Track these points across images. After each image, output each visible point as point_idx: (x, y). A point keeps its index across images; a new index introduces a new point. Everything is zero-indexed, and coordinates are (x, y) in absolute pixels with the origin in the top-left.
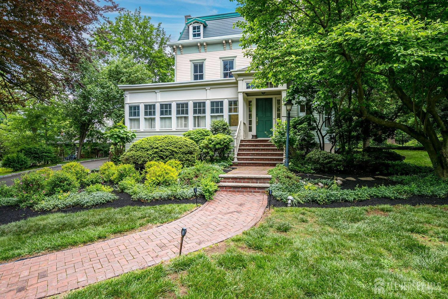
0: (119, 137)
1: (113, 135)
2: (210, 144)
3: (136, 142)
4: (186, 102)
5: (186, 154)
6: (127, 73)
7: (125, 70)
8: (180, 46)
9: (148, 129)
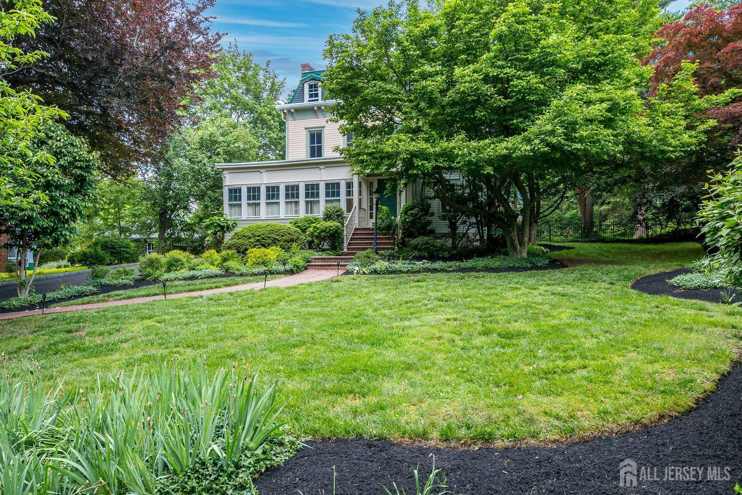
0: (219, 225)
1: (213, 223)
2: (315, 231)
3: (238, 230)
4: (297, 184)
5: (288, 242)
6: (225, 142)
7: (221, 139)
8: (292, 111)
9: (252, 217)
